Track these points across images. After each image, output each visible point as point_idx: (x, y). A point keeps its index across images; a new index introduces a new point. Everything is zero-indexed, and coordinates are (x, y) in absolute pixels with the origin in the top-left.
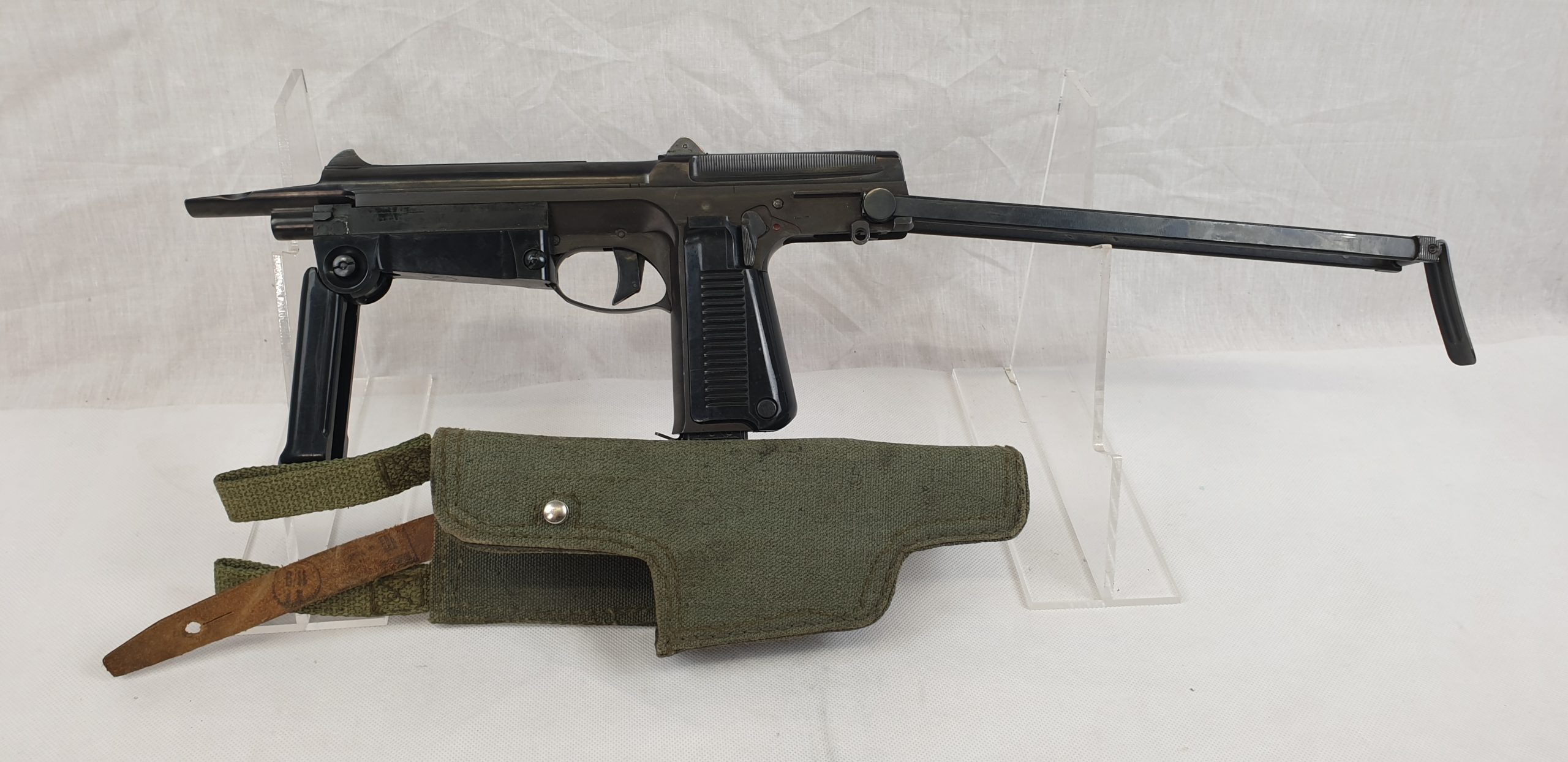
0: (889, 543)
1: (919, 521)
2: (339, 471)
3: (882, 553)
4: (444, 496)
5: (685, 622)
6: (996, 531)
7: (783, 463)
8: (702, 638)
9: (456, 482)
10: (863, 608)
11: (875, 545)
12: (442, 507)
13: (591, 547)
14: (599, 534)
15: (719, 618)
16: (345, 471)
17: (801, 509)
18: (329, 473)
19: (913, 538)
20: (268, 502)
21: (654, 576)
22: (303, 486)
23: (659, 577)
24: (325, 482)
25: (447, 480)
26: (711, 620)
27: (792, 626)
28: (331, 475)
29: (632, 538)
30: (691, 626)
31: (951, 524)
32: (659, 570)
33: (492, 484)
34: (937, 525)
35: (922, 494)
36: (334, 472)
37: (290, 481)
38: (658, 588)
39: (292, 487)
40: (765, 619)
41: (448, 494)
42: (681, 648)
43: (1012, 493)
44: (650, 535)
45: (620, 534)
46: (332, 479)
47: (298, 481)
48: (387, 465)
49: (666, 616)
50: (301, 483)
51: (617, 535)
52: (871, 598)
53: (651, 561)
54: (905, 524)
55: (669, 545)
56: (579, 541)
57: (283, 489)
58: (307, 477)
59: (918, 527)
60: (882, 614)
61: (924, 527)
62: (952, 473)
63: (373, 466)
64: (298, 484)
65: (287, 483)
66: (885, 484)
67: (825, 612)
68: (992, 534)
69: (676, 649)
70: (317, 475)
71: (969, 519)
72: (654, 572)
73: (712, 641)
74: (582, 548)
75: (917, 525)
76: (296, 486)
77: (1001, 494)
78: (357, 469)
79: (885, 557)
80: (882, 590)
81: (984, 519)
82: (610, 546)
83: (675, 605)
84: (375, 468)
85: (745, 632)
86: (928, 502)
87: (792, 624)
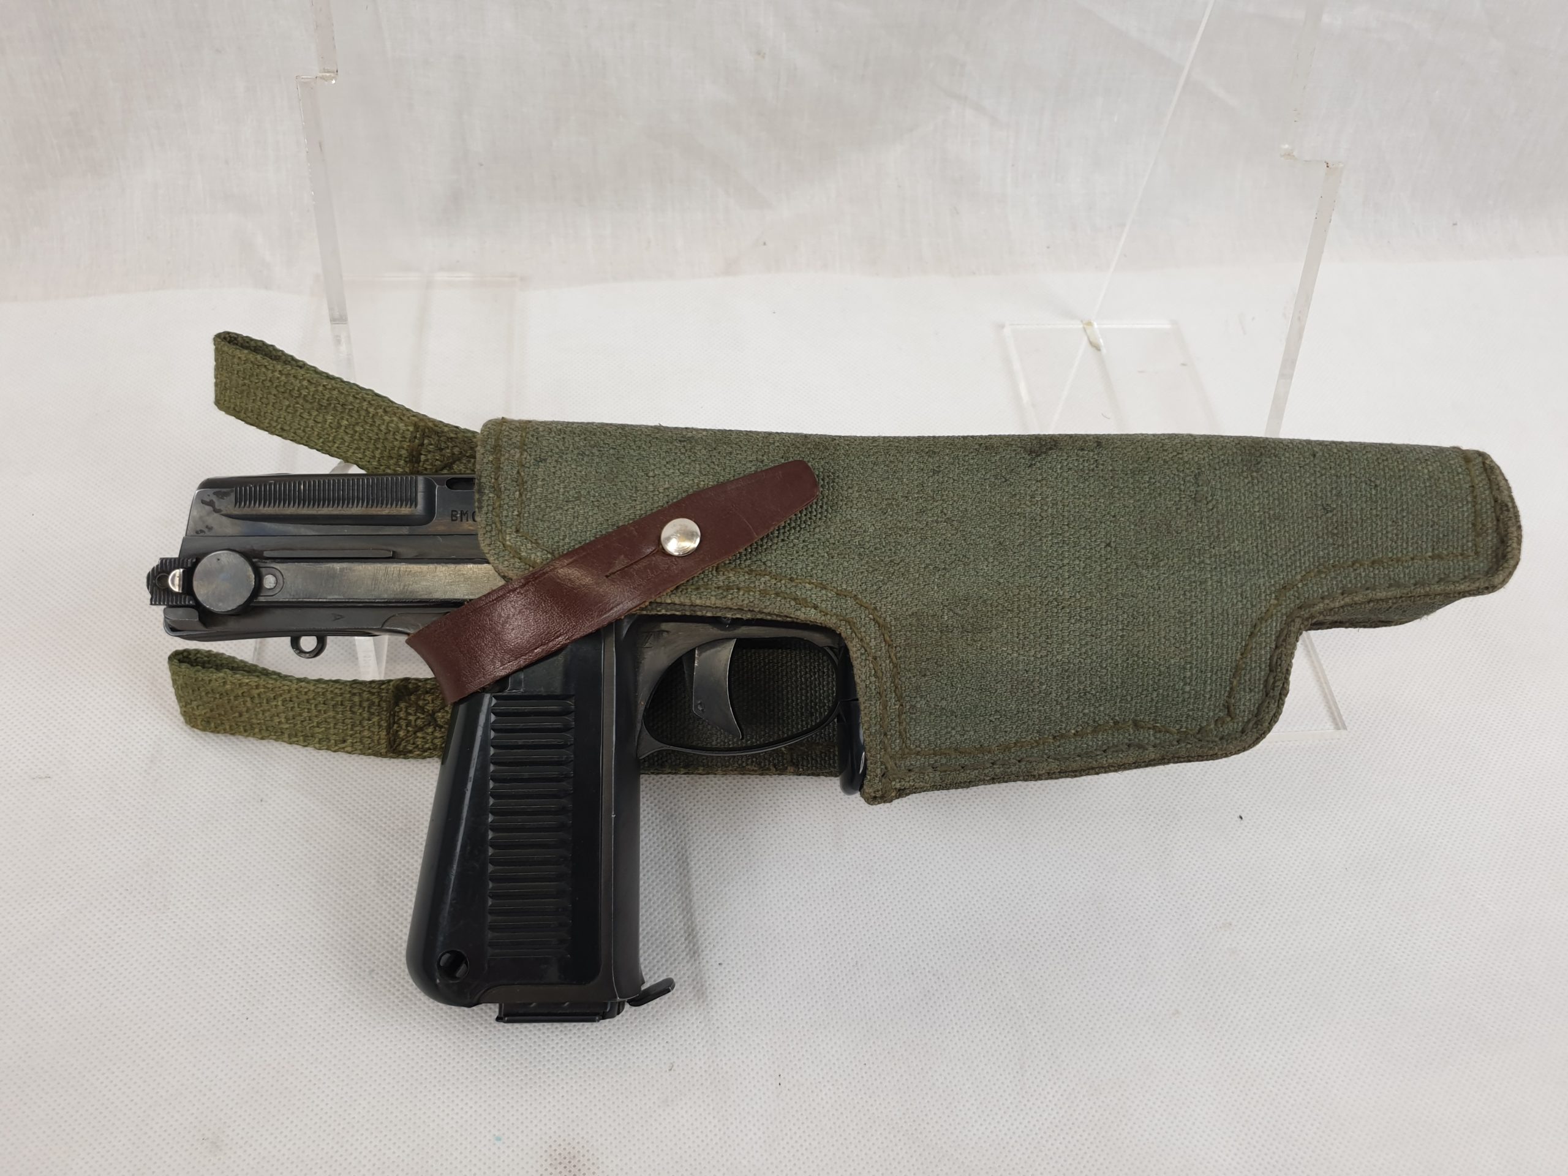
0: (1273, 602)
1: (1323, 564)
2: (365, 404)
3: (1261, 619)
4: (498, 516)
5: (913, 738)
6: (1465, 577)
7: (1070, 469)
8: (944, 768)
9: (517, 493)
10: (1232, 719)
11: (1249, 606)
12: (494, 533)
13: (745, 602)
14: (757, 583)
15: (972, 733)
16: (371, 410)
17: (1108, 545)
18: (351, 399)
19: (1316, 595)
20: (258, 398)
21: (855, 656)
22: (309, 398)
23: (864, 657)
24: (339, 408)
25: (503, 489)
26: (958, 737)
27: (1105, 751)
28: (351, 403)
29: (814, 591)
30: (923, 746)
31: (1382, 569)
32: (863, 646)
33: (578, 499)
34: (1355, 570)
35: (1324, 518)
36: (358, 401)
37: (297, 383)
38: (863, 677)
39: (295, 393)
40: (1054, 737)
41: (505, 513)
42: (907, 785)
43: (1486, 512)
44: (844, 586)
45: (794, 584)
46: (350, 409)
47: (307, 388)
48: (426, 441)
49: (878, 727)
50: (309, 393)
51: (789, 586)
52: (1247, 701)
53: (849, 631)
54: (1298, 570)
55: (879, 605)
56: (725, 594)
57: (283, 390)
58: (320, 388)
59: (1323, 576)
60: (1269, 729)
61: (1333, 574)
62: (1374, 482)
63: (408, 430)
64: (304, 392)
65: (292, 384)
66: (1257, 502)
67: (1163, 726)
68: (1458, 582)
69: (898, 786)
70: (335, 393)
71: (1412, 559)
72: (855, 649)
73: (963, 775)
74: (729, 604)
75: (1320, 572)
76: (301, 394)
77: (1466, 514)
78: (386, 418)
79: (1266, 627)
80: (1265, 686)
81: (1440, 557)
82: (778, 604)
83: (894, 706)
84: (408, 435)
85: (1019, 761)
86: (1335, 531)
87: (1105, 747)
